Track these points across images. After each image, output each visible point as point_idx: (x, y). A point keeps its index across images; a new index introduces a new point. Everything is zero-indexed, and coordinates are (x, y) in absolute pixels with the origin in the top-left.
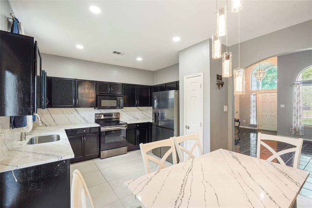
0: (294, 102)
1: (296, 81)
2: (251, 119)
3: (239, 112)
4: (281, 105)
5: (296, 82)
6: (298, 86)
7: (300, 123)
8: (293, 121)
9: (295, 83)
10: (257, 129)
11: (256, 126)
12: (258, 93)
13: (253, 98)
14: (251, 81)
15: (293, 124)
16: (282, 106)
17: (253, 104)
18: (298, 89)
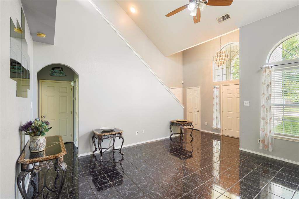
0: (262, 97)
1: (267, 62)
2: (214, 120)
3: (200, 111)
4: (245, 102)
5: (266, 64)
6: (268, 71)
7: (270, 132)
8: (261, 127)
9: (264, 66)
10: (220, 134)
11: (219, 130)
12: (221, 86)
13: (216, 92)
14: (214, 69)
15: (261, 132)
16: (247, 103)
17: (216, 101)
18: (268, 75)
